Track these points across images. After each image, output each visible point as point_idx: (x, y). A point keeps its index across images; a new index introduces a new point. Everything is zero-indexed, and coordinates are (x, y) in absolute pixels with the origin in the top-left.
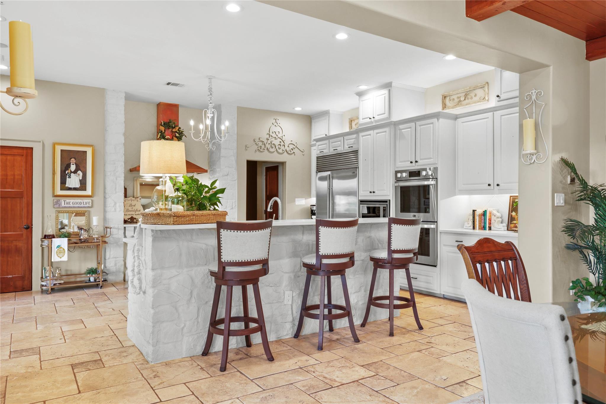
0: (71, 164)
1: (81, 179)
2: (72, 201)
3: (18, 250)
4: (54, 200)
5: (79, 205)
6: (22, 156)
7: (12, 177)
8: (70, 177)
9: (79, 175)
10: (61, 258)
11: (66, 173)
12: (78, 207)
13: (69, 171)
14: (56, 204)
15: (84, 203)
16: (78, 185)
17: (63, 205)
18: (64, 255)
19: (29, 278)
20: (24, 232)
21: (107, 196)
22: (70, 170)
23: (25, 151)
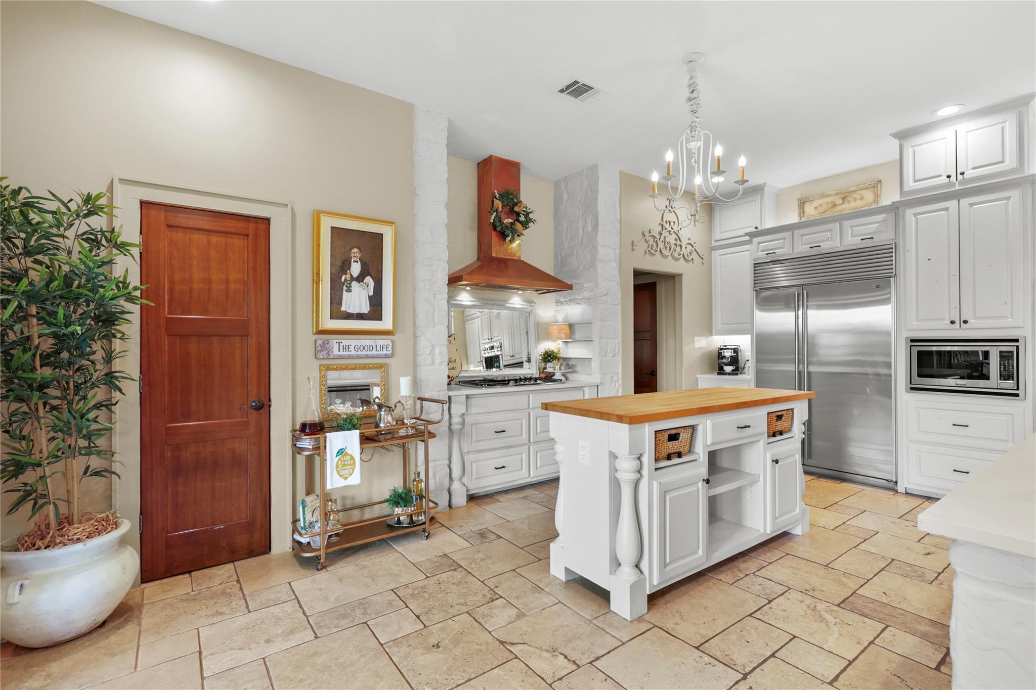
0: (352, 260)
1: (371, 294)
2: (353, 342)
3: (238, 462)
4: (316, 340)
5: (368, 353)
6: (246, 237)
7: (224, 287)
8: (349, 290)
9: (368, 286)
10: (346, 479)
11: (343, 280)
12: (367, 355)
13: (348, 277)
14: (322, 350)
15: (378, 349)
16: (365, 309)
17: (336, 352)
18: (353, 471)
19: (264, 524)
20: (253, 415)
21: (419, 333)
22: (350, 274)
23: (252, 226)
